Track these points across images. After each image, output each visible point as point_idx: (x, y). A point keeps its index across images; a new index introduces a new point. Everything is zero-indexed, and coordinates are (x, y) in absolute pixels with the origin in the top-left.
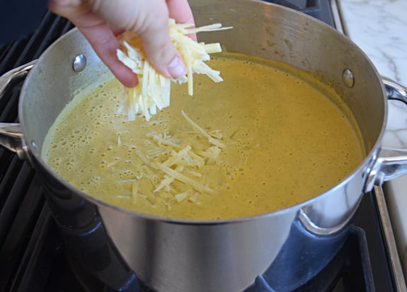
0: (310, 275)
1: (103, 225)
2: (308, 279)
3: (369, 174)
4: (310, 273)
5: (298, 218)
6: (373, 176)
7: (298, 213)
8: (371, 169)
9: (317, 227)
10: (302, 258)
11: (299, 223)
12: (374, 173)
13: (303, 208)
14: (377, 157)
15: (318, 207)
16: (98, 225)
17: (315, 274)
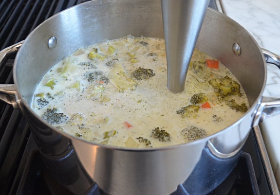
0: (216, 185)
1: (74, 151)
2: (215, 188)
3: (256, 114)
4: (216, 183)
5: (207, 146)
6: (259, 115)
7: (207, 143)
8: (257, 110)
9: (220, 153)
10: (212, 173)
11: (207, 149)
12: (259, 113)
13: (210, 140)
14: (261, 102)
15: (220, 139)
16: (71, 152)
17: (219, 184)
